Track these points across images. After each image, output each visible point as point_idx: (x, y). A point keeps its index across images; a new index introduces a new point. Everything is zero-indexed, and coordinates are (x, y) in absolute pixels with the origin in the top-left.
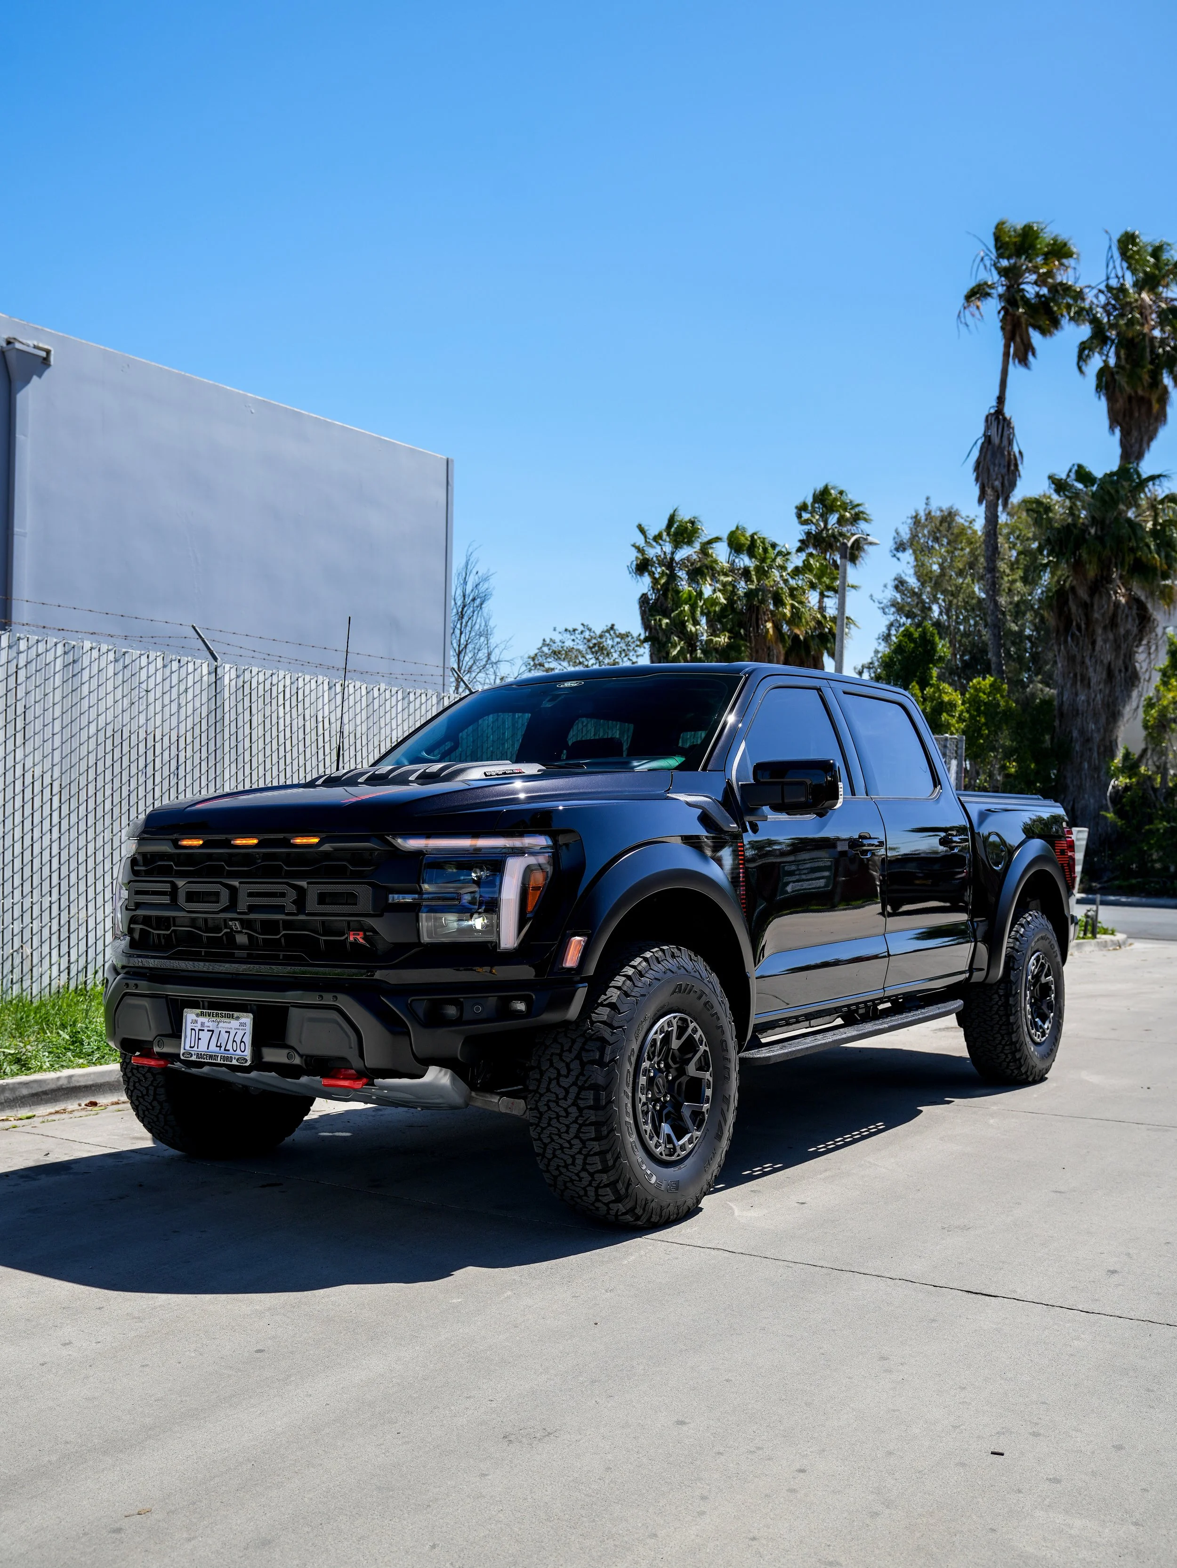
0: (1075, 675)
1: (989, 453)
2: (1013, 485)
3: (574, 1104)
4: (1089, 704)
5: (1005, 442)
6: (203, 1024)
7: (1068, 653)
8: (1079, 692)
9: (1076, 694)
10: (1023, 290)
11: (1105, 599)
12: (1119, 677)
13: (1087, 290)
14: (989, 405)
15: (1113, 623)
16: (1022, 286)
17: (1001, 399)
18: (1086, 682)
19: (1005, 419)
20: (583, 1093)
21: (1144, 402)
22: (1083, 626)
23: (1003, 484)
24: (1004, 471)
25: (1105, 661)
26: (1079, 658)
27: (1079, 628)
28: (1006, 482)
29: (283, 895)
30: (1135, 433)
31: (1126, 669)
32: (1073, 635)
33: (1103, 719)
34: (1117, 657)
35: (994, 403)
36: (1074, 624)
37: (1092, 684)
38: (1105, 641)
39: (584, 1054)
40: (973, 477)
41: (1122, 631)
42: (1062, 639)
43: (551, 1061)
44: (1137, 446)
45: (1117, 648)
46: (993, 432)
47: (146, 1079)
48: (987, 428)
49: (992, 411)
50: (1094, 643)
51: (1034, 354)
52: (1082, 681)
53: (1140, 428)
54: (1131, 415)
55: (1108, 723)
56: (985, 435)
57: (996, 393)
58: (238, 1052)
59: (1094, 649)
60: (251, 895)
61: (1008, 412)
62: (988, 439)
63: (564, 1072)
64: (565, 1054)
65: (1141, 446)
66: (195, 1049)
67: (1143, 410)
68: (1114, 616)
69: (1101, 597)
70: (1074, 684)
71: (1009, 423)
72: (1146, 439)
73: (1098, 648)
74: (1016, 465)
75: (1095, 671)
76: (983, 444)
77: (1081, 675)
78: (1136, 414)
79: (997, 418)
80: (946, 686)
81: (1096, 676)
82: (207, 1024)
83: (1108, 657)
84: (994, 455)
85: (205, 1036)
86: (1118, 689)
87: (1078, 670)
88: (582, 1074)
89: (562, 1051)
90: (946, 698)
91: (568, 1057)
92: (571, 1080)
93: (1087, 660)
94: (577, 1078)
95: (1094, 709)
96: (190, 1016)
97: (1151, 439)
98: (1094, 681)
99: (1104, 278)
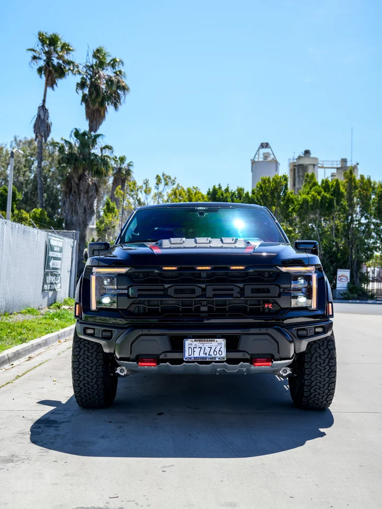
0: (72, 210)
1: (40, 122)
2: (48, 135)
3: (328, 365)
4: (77, 221)
5: (46, 118)
6: (195, 345)
7: (70, 201)
8: (74, 216)
9: (73, 217)
10: (53, 60)
11: (84, 183)
12: (88, 212)
13: (79, 65)
14: (40, 103)
15: (87, 192)
16: (53, 58)
17: (44, 101)
18: (77, 213)
19: (46, 109)
20: (331, 360)
21: (98, 111)
22: (77, 191)
23: (45, 134)
24: (46, 129)
25: (84, 205)
26: (74, 204)
27: (75, 192)
28: (46, 134)
29: (232, 290)
30: (95, 122)
31: (91, 209)
32: (72, 195)
33: (82, 226)
34: (88, 204)
35: (42, 102)
36: (73, 191)
37: (79, 214)
38: (84, 198)
39: (329, 346)
40: (33, 129)
41: (90, 194)
42: (68, 196)
43: (315, 349)
44: (95, 127)
45: (88, 201)
46: (42, 113)
47: (92, 375)
48: (39, 112)
49: (41, 105)
50: (80, 198)
51: (56, 85)
52: (75, 212)
53: (96, 120)
54: (94, 115)
55: (83, 228)
56: (38, 114)
57: (42, 99)
58: (218, 355)
59: (80, 201)
60: (213, 290)
61: (47, 106)
62: (39, 116)
63: (322, 353)
64: (321, 347)
65: (96, 127)
66: (192, 356)
67: (98, 114)
68: (88, 189)
69: (83, 181)
70: (72, 213)
71: (47, 110)
72: (98, 125)
73: (81, 200)
74: (50, 128)
75: (80, 209)
76: (37, 118)
77: (75, 210)
78: (96, 115)
79: (43, 108)
80: (24, 211)
81: (80, 211)
82: (198, 345)
83: (85, 204)
84: (42, 122)
85: (197, 350)
86: (87, 216)
87: (74, 208)
88: (329, 354)
89: (320, 346)
90: (24, 216)
91: (322, 348)
92: (326, 356)
93: (77, 204)
94: (328, 355)
95: (79, 223)
96: (188, 343)
97: (100, 125)
98: (79, 212)
99: (85, 62)
